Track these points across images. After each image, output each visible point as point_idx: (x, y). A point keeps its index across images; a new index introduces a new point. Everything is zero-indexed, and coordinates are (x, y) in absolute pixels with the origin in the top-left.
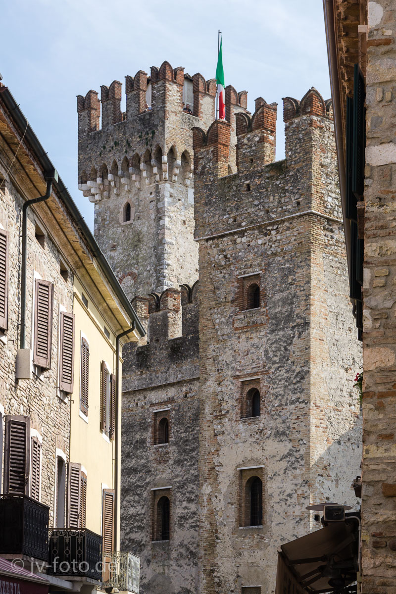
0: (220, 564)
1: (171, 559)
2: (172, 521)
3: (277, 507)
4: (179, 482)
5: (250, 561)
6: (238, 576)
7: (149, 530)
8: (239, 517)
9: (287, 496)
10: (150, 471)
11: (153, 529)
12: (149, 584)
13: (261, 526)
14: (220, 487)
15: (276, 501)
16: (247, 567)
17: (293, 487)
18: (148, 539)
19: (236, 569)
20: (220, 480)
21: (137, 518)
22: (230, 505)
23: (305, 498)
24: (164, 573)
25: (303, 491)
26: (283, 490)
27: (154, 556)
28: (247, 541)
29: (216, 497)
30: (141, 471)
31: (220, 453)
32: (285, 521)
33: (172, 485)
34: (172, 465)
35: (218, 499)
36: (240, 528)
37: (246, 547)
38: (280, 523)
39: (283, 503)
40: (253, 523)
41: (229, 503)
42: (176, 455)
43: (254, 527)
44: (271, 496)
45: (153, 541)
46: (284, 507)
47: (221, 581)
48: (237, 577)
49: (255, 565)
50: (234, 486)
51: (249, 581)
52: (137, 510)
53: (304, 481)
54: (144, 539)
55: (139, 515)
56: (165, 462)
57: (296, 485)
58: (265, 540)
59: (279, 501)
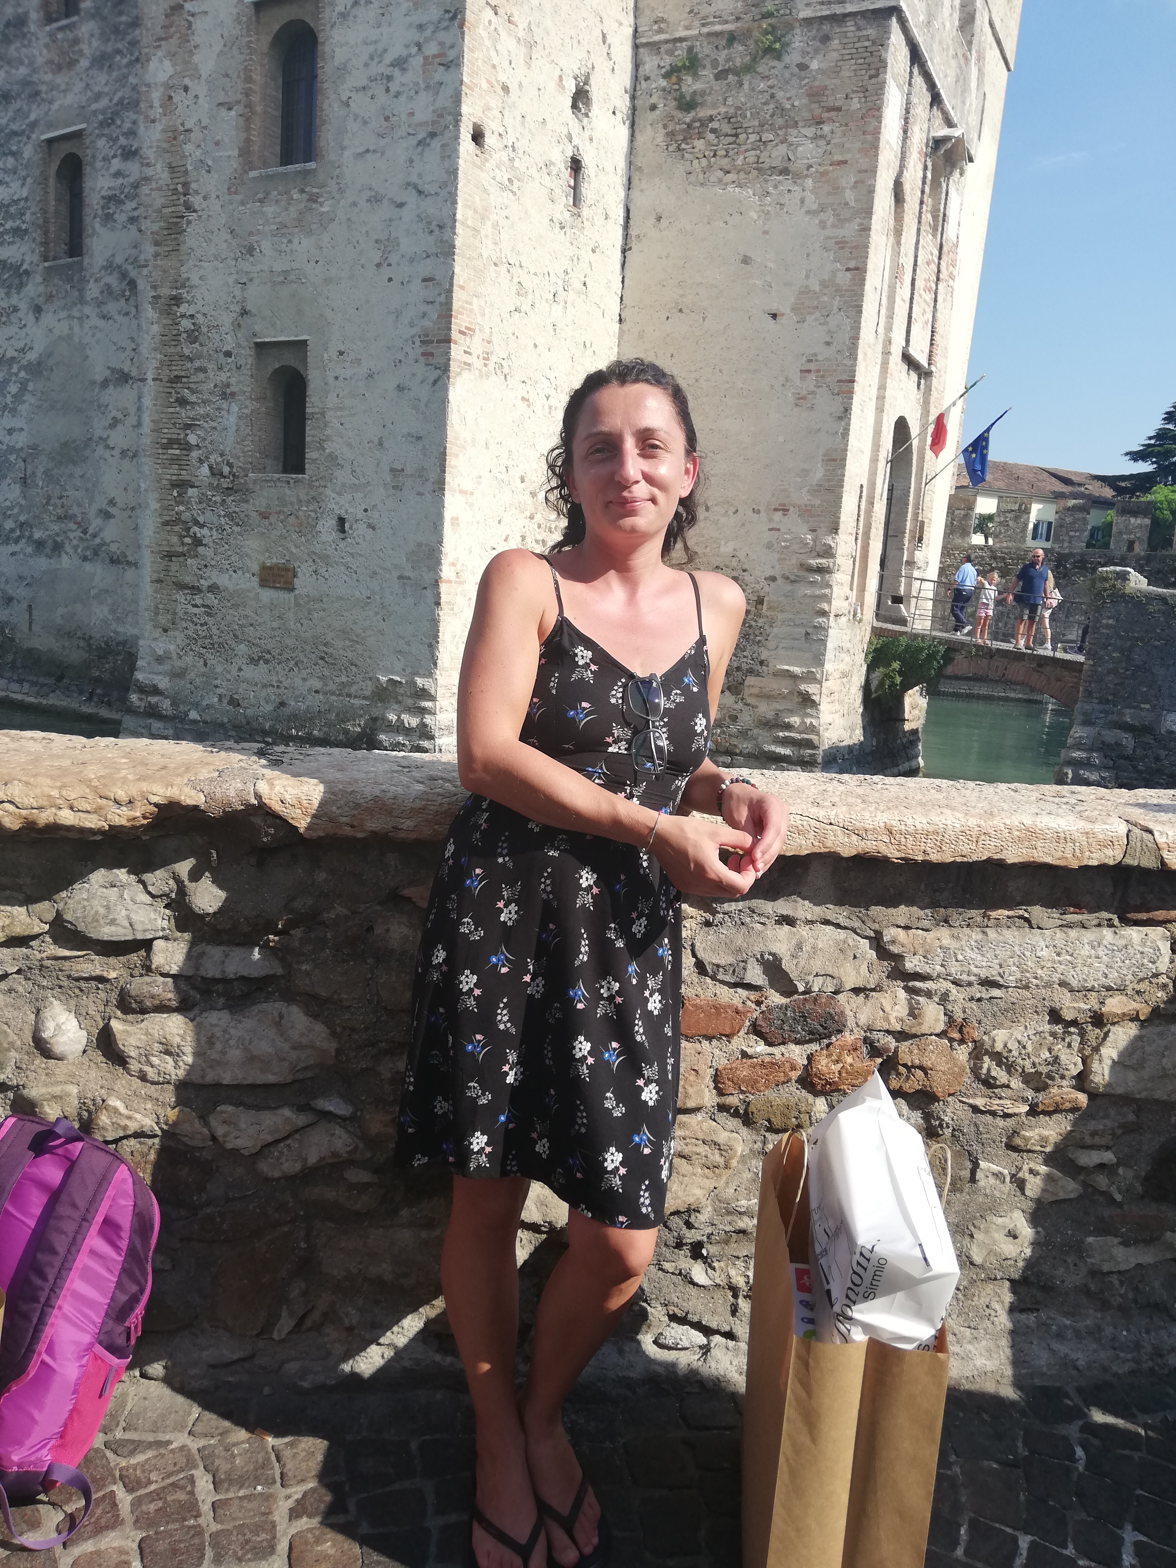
0: (195, 280)
1: (87, 303)
2: (87, 211)
3: (361, 104)
4: (103, 112)
5: (278, 267)
6: (244, 312)
7: (37, 235)
8: (248, 141)
9: (392, 65)
10: (37, 93)
11: (46, 233)
12: (39, 363)
13: (312, 165)
14: (196, 59)
15: (360, 84)
16: (269, 284)
17: (414, 35)
18: (36, 258)
19: (238, 293)
20: (197, 39)
21: (12, 210)
22: (223, 111)
23: (447, 66)
24: (70, 337)
25: (441, 44)
26: (380, 47)
27: (50, 298)
28: (270, 210)
29: (186, 89)
30: (19, 95)
32: (382, 142)
33: (86, 120)
34: (87, 70)
35: (191, 93)
36: (253, 174)
37: (267, 228)
38: (368, 151)
39: (378, 89)
40: (286, 159)
41: (220, 104)
42: (95, 43)
43: (291, 168)
44: (343, 69)
45: (46, 260)
46: (382, 98)
47: (197, 327)
48: (242, 315)
49: (292, 277)
50: (235, 51)
51: (273, 325)
52: (11, 191)
53: (447, 11)
54: (28, 259)
55: (16, 202)
56: (72, 63)
57: (421, 27)
58: (321, 205)
59: (364, 82)
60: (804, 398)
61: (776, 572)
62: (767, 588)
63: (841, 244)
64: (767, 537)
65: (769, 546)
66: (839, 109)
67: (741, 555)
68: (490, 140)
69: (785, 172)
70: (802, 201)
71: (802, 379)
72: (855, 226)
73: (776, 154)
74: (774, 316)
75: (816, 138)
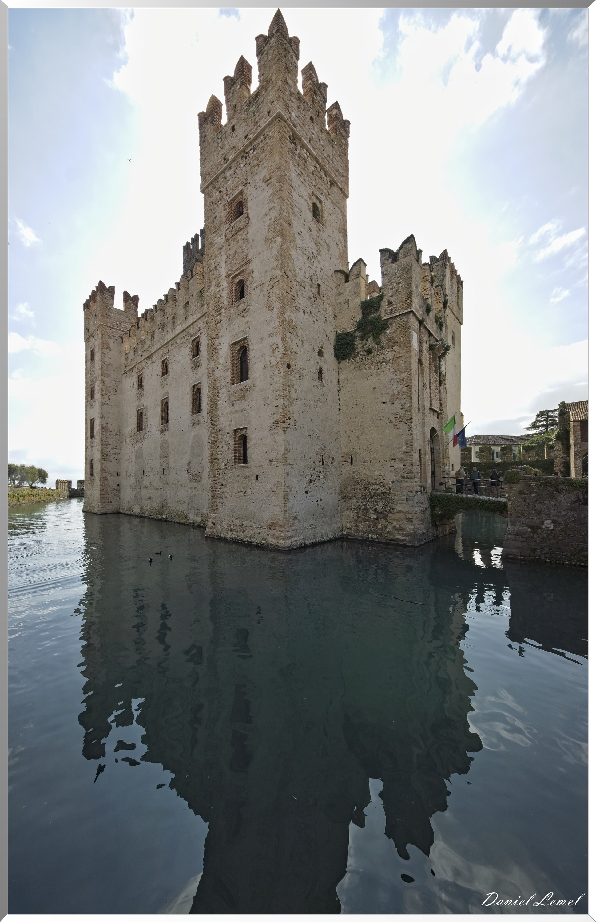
1: (201, 424)
20: (219, 355)
23: (278, 350)
27: (193, 424)
28: (237, 394)
31: (219, 335)
35: (219, 369)
36: (233, 386)
37: (236, 399)
40: (242, 380)
41: (226, 370)
43: (242, 383)
44: (254, 356)
45: (193, 415)
46: (262, 361)
47: (221, 427)
48: (231, 422)
49: (242, 410)
51: (239, 424)
60: (396, 426)
61: (394, 480)
62: (392, 485)
63: (403, 380)
64: (390, 469)
65: (391, 471)
66: (398, 342)
67: (383, 475)
68: (292, 367)
69: (383, 362)
70: (389, 369)
71: (395, 420)
72: (406, 373)
73: (380, 358)
74: (385, 403)
75: (391, 351)
